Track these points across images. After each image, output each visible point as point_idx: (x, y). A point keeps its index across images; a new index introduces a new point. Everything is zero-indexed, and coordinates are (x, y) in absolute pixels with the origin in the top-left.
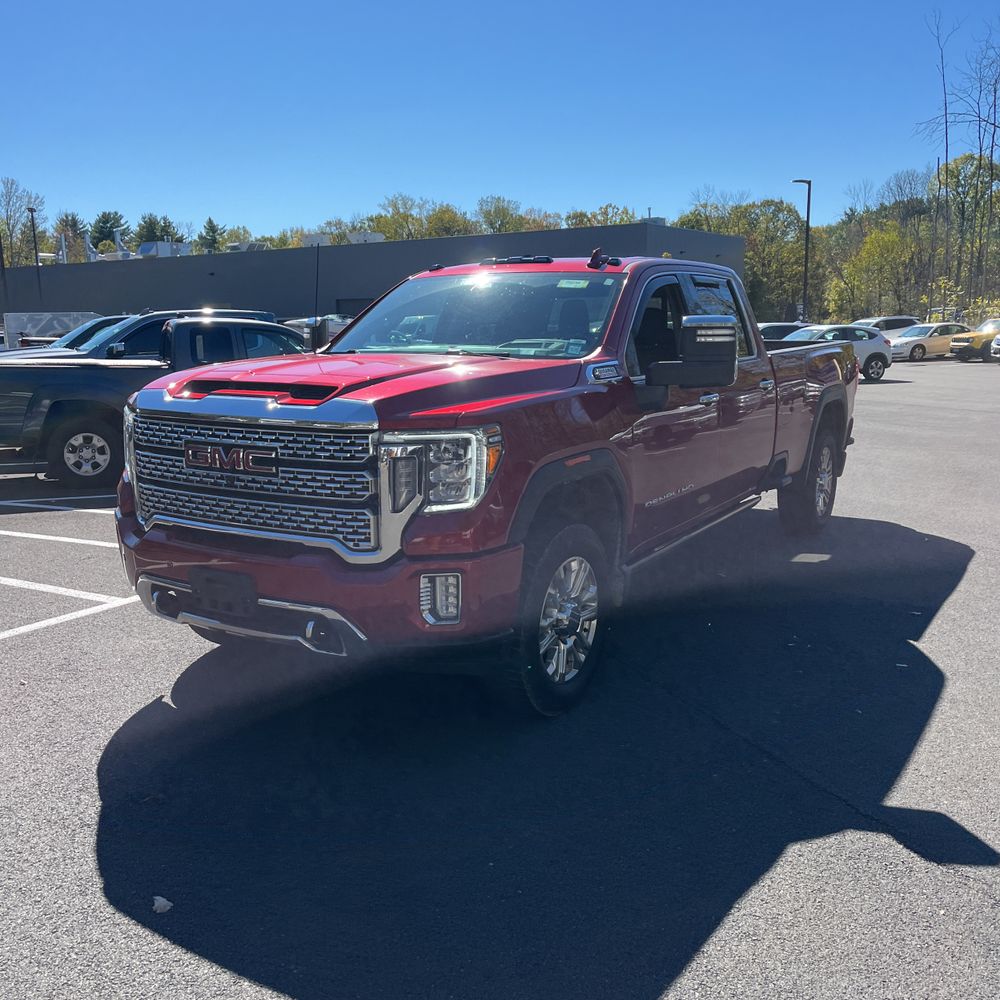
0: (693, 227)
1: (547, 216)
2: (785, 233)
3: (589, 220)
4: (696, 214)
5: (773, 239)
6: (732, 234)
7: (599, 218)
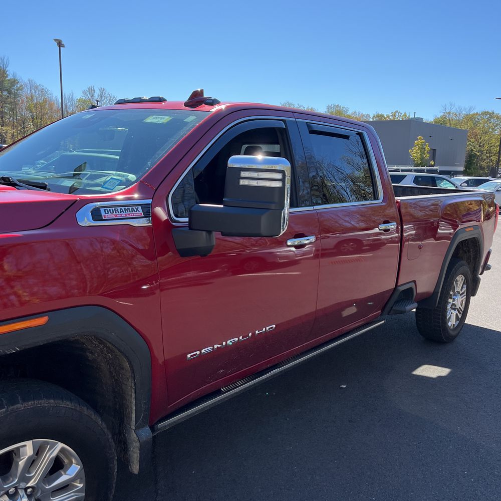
0: (441, 124)
1: (362, 115)
2: (494, 130)
3: (385, 119)
4: (444, 117)
5: (486, 133)
6: (463, 129)
7: (391, 117)
